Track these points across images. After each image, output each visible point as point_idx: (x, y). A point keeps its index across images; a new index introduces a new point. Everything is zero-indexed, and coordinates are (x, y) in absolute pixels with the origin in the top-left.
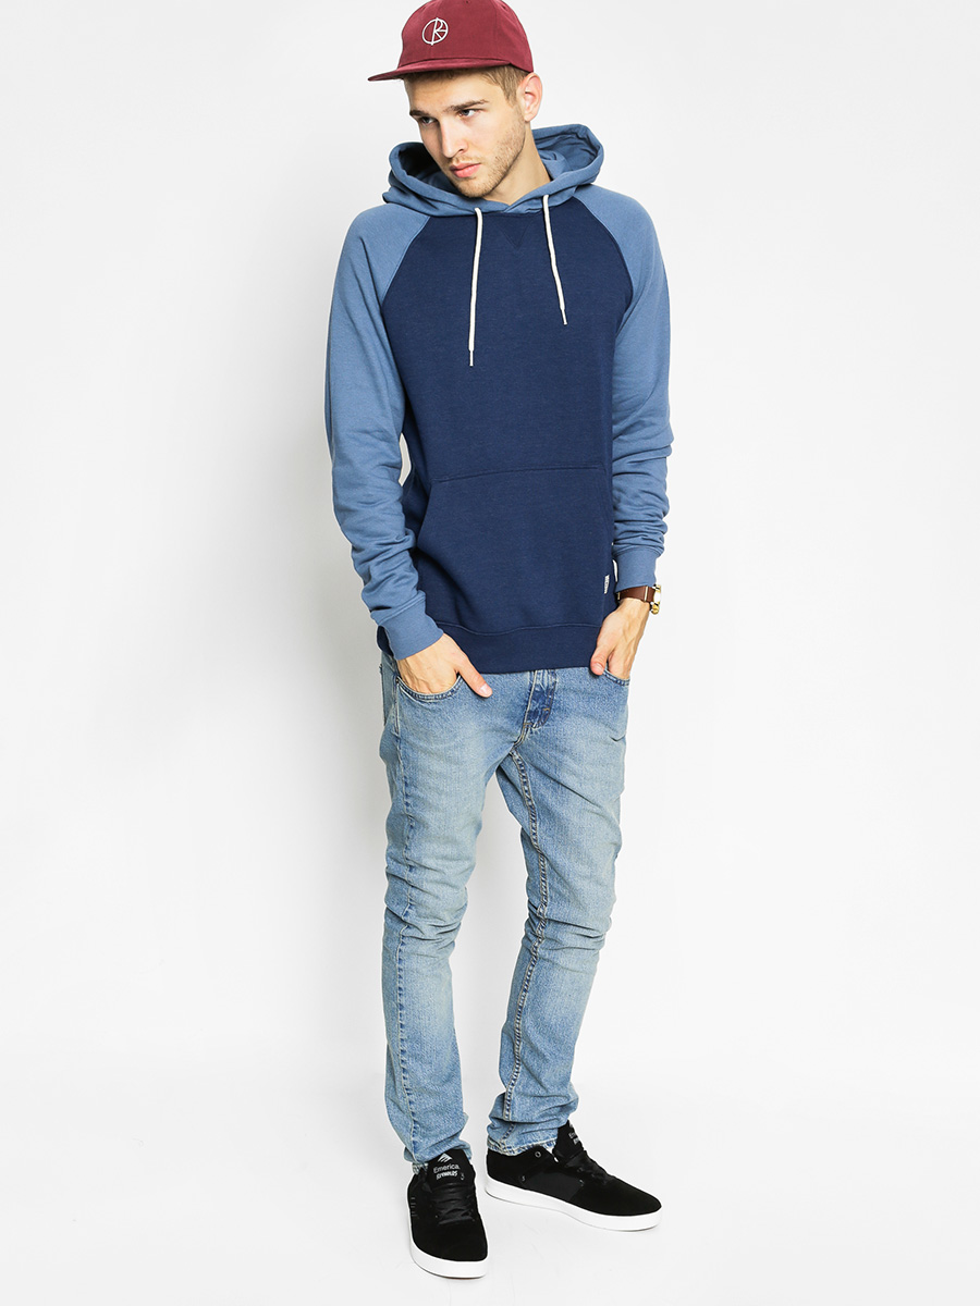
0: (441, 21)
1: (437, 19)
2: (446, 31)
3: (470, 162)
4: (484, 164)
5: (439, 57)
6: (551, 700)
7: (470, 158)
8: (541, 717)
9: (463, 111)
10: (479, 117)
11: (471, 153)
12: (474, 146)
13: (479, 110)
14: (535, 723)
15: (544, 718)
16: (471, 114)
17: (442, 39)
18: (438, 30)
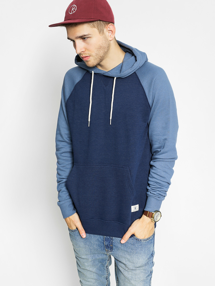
0: (75, 5)
1: (74, 5)
2: (76, 9)
3: (86, 55)
4: (92, 56)
5: (72, 19)
6: (112, 242)
7: (86, 54)
8: (110, 248)
9: (83, 38)
10: (88, 40)
11: (87, 52)
12: (88, 50)
13: (88, 37)
14: (109, 250)
15: (112, 249)
16: (86, 39)
17: (74, 12)
18: (73, 9)
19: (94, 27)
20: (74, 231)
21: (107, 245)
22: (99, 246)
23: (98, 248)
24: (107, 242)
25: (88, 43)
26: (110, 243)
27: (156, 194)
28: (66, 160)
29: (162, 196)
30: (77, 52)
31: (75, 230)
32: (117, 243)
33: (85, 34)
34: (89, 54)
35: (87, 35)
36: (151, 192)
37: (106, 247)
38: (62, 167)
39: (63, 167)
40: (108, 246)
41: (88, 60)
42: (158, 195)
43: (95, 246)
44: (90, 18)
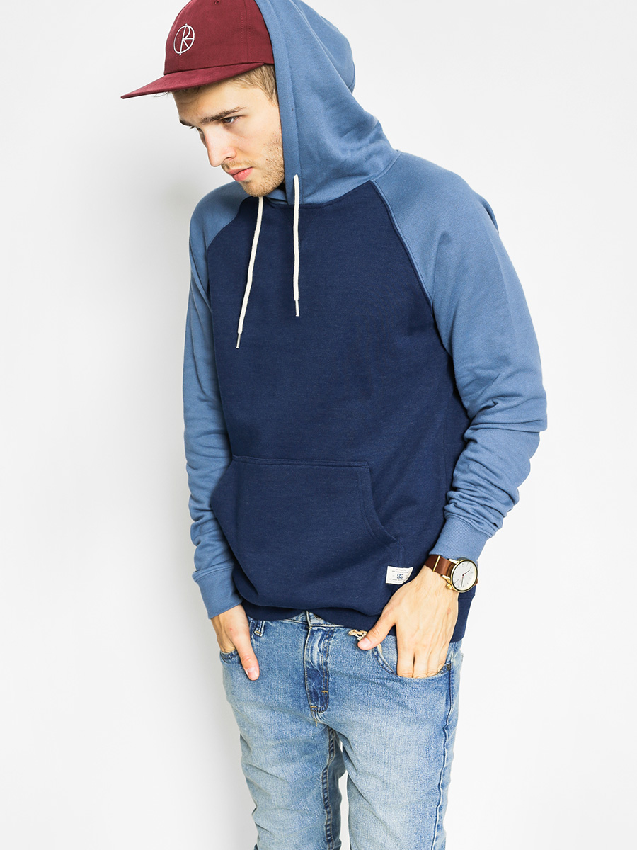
0: (189, 27)
1: (186, 26)
2: (193, 39)
3: (240, 167)
4: (256, 167)
5: (186, 69)
6: (327, 682)
7: (240, 164)
8: (322, 700)
9: (224, 119)
10: (239, 123)
11: (240, 158)
12: (243, 151)
13: (238, 117)
14: (319, 707)
15: (325, 702)
16: (232, 120)
17: (189, 48)
18: (186, 38)
19: (253, 85)
20: (229, 656)
21: (314, 689)
22: (292, 697)
23: (289, 703)
24: (313, 681)
25: (239, 134)
26: (320, 684)
27: (470, 511)
28: (209, 457)
29: (487, 521)
30: (212, 162)
31: (232, 655)
32: (340, 682)
33: (229, 108)
34: (246, 163)
35: (234, 111)
36: (459, 504)
37: (311, 697)
38: (200, 477)
39: (205, 476)
40: (316, 694)
41: (247, 179)
42: (478, 516)
43: (281, 699)
44: (237, 62)
